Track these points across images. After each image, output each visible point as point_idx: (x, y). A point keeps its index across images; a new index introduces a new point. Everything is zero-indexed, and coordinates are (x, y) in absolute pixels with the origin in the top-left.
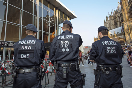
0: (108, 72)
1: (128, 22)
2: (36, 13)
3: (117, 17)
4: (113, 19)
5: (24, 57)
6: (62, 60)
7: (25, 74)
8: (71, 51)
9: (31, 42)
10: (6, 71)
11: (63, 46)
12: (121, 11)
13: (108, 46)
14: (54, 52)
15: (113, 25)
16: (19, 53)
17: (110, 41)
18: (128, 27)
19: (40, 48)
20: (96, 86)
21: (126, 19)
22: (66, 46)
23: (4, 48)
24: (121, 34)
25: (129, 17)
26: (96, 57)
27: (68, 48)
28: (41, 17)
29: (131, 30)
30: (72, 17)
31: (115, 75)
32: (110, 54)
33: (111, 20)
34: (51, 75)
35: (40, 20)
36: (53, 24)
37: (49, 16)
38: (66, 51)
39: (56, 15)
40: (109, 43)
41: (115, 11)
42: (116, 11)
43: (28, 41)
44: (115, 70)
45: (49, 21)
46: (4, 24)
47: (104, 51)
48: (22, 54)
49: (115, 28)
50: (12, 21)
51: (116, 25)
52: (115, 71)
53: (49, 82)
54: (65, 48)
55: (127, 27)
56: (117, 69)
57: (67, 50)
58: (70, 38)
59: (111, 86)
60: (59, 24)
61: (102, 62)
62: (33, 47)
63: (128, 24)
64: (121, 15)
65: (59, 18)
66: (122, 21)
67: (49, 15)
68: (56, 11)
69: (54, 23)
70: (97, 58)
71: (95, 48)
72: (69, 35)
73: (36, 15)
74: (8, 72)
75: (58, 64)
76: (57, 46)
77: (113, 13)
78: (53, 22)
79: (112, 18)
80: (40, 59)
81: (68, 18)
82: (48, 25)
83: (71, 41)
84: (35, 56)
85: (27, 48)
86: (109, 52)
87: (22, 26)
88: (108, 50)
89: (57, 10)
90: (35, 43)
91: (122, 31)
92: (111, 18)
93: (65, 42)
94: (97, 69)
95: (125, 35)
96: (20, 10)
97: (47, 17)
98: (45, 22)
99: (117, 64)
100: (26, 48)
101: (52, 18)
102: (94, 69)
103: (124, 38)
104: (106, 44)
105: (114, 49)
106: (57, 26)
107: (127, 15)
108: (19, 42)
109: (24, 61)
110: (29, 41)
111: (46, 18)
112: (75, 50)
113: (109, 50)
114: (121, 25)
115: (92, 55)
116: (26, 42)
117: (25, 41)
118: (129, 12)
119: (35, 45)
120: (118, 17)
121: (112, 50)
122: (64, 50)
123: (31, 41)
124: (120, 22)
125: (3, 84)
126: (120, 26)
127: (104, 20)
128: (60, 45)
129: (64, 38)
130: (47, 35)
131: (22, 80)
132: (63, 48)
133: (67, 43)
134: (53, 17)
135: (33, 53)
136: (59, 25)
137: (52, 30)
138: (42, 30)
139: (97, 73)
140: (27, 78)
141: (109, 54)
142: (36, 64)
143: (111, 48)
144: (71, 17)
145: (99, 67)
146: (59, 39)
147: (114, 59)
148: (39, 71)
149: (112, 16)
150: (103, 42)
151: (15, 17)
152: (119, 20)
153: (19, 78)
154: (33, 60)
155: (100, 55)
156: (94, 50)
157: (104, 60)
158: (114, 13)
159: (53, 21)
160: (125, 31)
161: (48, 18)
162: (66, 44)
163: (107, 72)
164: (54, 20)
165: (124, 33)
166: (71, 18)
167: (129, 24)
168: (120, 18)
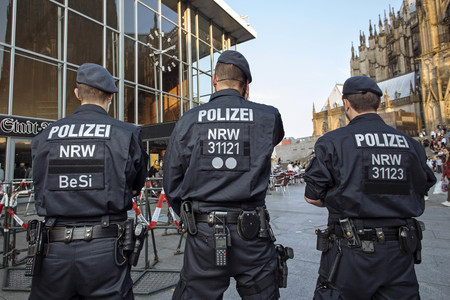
0: (372, 246)
1: (436, 57)
2: (113, 21)
3: (399, 39)
4: (383, 45)
5: (69, 186)
6: (210, 198)
7: (72, 244)
8: (244, 168)
9: (93, 131)
10: (16, 217)
11: (216, 147)
12: (414, 16)
13: (377, 150)
14: (181, 169)
15: (384, 67)
16: (51, 171)
17: (386, 133)
18: (435, 74)
19: (126, 155)
20: (323, 290)
21: (430, 45)
22: (228, 148)
23: (9, 138)
24: (408, 101)
25: (443, 39)
26: (328, 187)
27: (234, 156)
28: (133, 35)
29: (446, 85)
30: (240, 35)
31: (395, 256)
32: (383, 181)
33: (378, 49)
34: (166, 234)
35: (129, 44)
36: (173, 60)
37: (158, 30)
38: (224, 169)
39: (183, 26)
40: (382, 141)
41: (392, 15)
42: (396, 15)
43: (83, 126)
44: (397, 237)
45: (158, 48)
46: (7, 56)
47: (359, 169)
48: (63, 173)
49: (389, 78)
50: (35, 45)
51: (392, 67)
52: (396, 243)
53: (156, 259)
54: (224, 157)
55: (431, 74)
56: (403, 234)
57: (232, 163)
58: (242, 119)
59: (377, 293)
60: (194, 59)
61: (351, 210)
62: (101, 149)
63: (437, 65)
64: (415, 30)
65: (193, 39)
66: (417, 52)
67: (160, 27)
68: (182, 15)
69: (177, 55)
70: (330, 194)
71: (326, 158)
72: (239, 107)
73: (116, 27)
74: (21, 223)
75: (196, 214)
76: (191, 148)
77: (386, 24)
78: (175, 52)
79: (382, 40)
80: (125, 194)
81: (226, 39)
82: (156, 64)
83: (246, 130)
84: (109, 181)
85: (81, 152)
86: (380, 173)
87: (68, 66)
88: (376, 165)
89: (188, 10)
90: (107, 135)
91: (411, 90)
92: (376, 42)
93: (222, 133)
94: (330, 231)
95: (421, 102)
96: (59, 9)
97: (154, 35)
98: (145, 53)
99: (404, 219)
100: (76, 152)
101: (169, 40)
102: (319, 232)
103: (418, 112)
104: (368, 143)
105: (399, 163)
106: (186, 67)
107: (434, 32)
108: (52, 132)
109: (69, 199)
110: (86, 128)
111: (148, 40)
112: (259, 163)
113: (380, 166)
114: (412, 66)
115: (314, 183)
116: (76, 131)
117: (73, 126)
118: (444, 21)
119: (107, 143)
120: (402, 40)
121: (391, 166)
122: (217, 163)
123: (94, 129)
124: (407, 58)
125: (6, 260)
126: (409, 71)
127: (353, 49)
128: (203, 143)
129: (219, 119)
130: (152, 96)
131: (64, 265)
132: (215, 155)
133: (230, 138)
134: (173, 34)
135: (101, 170)
136: (195, 65)
137: (171, 80)
138: (134, 81)
139: (331, 245)
140: (80, 259)
141: (379, 180)
142: (111, 211)
143: (386, 160)
144: (237, 34)
145: (339, 223)
146: (200, 120)
147: (396, 199)
148: (124, 235)
149: (381, 35)
150: (357, 136)
151: (45, 33)
152: (403, 51)
153: (52, 257)
154: (103, 197)
155: (343, 182)
156: (321, 165)
157: (358, 201)
158: (389, 23)
159: (173, 47)
160: (424, 90)
161: (157, 39)
162: (228, 141)
163: (368, 246)
164: (177, 47)
165: (421, 96)
166: (236, 39)
167: (441, 65)
168: (410, 41)
